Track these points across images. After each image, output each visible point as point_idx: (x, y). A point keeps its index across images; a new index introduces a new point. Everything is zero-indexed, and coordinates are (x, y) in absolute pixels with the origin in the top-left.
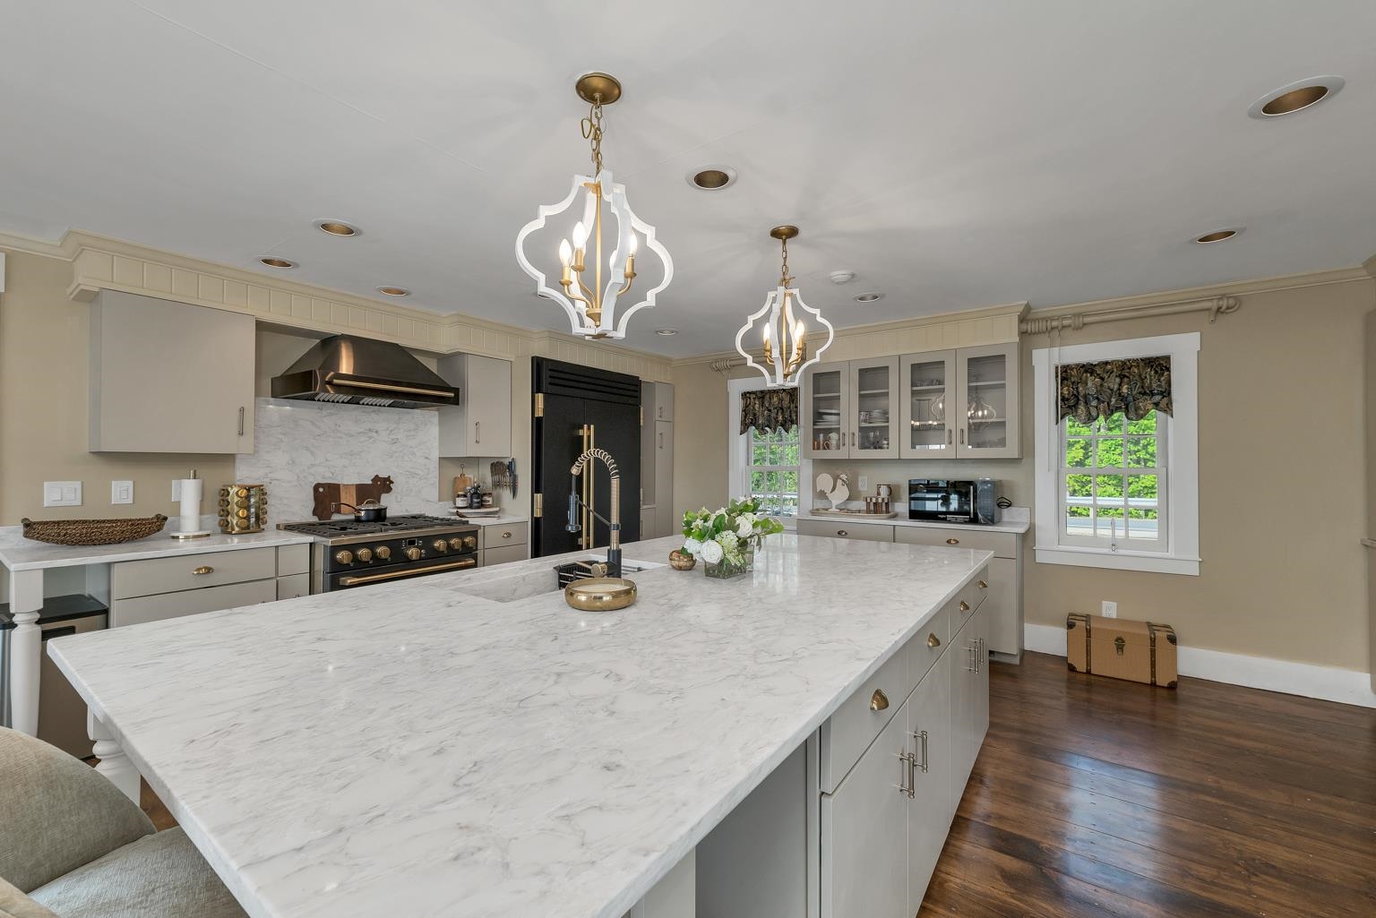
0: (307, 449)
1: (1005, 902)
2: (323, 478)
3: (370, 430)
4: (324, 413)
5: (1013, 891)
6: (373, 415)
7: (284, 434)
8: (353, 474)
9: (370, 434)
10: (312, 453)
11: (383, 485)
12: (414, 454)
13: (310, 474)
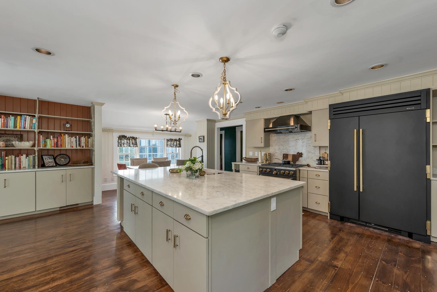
0: (282, 145)
1: (131, 275)
2: (286, 152)
3: (297, 139)
4: (286, 136)
5: (131, 279)
6: (297, 135)
7: (278, 142)
8: (292, 152)
9: (297, 140)
10: (283, 146)
11: (300, 155)
12: (310, 146)
13: (283, 151)
